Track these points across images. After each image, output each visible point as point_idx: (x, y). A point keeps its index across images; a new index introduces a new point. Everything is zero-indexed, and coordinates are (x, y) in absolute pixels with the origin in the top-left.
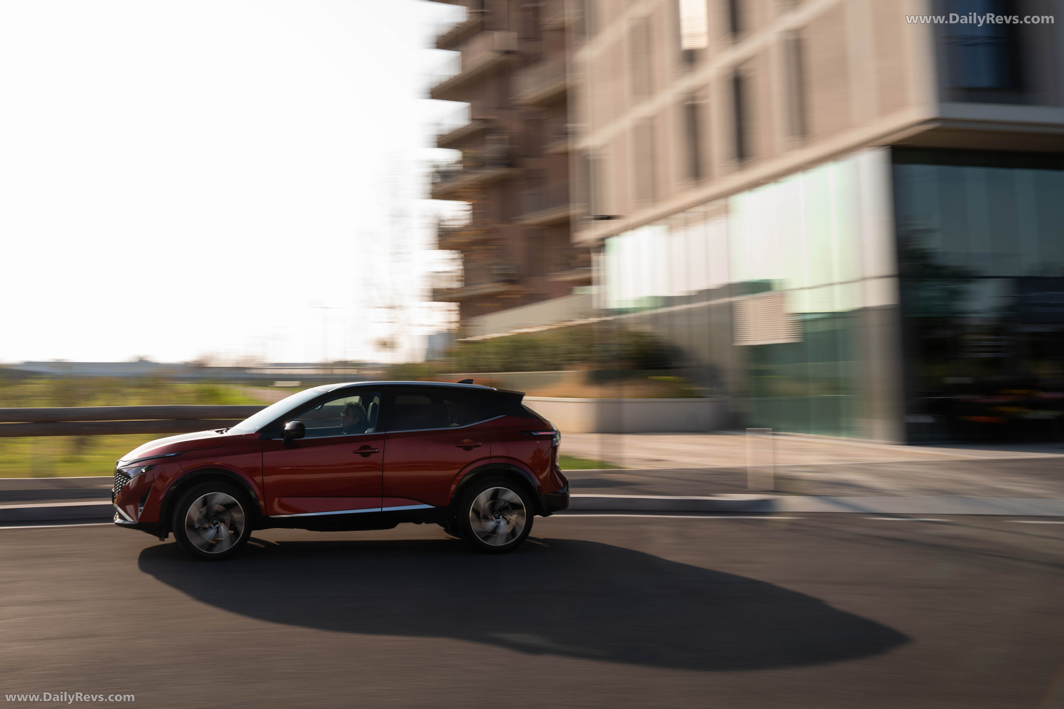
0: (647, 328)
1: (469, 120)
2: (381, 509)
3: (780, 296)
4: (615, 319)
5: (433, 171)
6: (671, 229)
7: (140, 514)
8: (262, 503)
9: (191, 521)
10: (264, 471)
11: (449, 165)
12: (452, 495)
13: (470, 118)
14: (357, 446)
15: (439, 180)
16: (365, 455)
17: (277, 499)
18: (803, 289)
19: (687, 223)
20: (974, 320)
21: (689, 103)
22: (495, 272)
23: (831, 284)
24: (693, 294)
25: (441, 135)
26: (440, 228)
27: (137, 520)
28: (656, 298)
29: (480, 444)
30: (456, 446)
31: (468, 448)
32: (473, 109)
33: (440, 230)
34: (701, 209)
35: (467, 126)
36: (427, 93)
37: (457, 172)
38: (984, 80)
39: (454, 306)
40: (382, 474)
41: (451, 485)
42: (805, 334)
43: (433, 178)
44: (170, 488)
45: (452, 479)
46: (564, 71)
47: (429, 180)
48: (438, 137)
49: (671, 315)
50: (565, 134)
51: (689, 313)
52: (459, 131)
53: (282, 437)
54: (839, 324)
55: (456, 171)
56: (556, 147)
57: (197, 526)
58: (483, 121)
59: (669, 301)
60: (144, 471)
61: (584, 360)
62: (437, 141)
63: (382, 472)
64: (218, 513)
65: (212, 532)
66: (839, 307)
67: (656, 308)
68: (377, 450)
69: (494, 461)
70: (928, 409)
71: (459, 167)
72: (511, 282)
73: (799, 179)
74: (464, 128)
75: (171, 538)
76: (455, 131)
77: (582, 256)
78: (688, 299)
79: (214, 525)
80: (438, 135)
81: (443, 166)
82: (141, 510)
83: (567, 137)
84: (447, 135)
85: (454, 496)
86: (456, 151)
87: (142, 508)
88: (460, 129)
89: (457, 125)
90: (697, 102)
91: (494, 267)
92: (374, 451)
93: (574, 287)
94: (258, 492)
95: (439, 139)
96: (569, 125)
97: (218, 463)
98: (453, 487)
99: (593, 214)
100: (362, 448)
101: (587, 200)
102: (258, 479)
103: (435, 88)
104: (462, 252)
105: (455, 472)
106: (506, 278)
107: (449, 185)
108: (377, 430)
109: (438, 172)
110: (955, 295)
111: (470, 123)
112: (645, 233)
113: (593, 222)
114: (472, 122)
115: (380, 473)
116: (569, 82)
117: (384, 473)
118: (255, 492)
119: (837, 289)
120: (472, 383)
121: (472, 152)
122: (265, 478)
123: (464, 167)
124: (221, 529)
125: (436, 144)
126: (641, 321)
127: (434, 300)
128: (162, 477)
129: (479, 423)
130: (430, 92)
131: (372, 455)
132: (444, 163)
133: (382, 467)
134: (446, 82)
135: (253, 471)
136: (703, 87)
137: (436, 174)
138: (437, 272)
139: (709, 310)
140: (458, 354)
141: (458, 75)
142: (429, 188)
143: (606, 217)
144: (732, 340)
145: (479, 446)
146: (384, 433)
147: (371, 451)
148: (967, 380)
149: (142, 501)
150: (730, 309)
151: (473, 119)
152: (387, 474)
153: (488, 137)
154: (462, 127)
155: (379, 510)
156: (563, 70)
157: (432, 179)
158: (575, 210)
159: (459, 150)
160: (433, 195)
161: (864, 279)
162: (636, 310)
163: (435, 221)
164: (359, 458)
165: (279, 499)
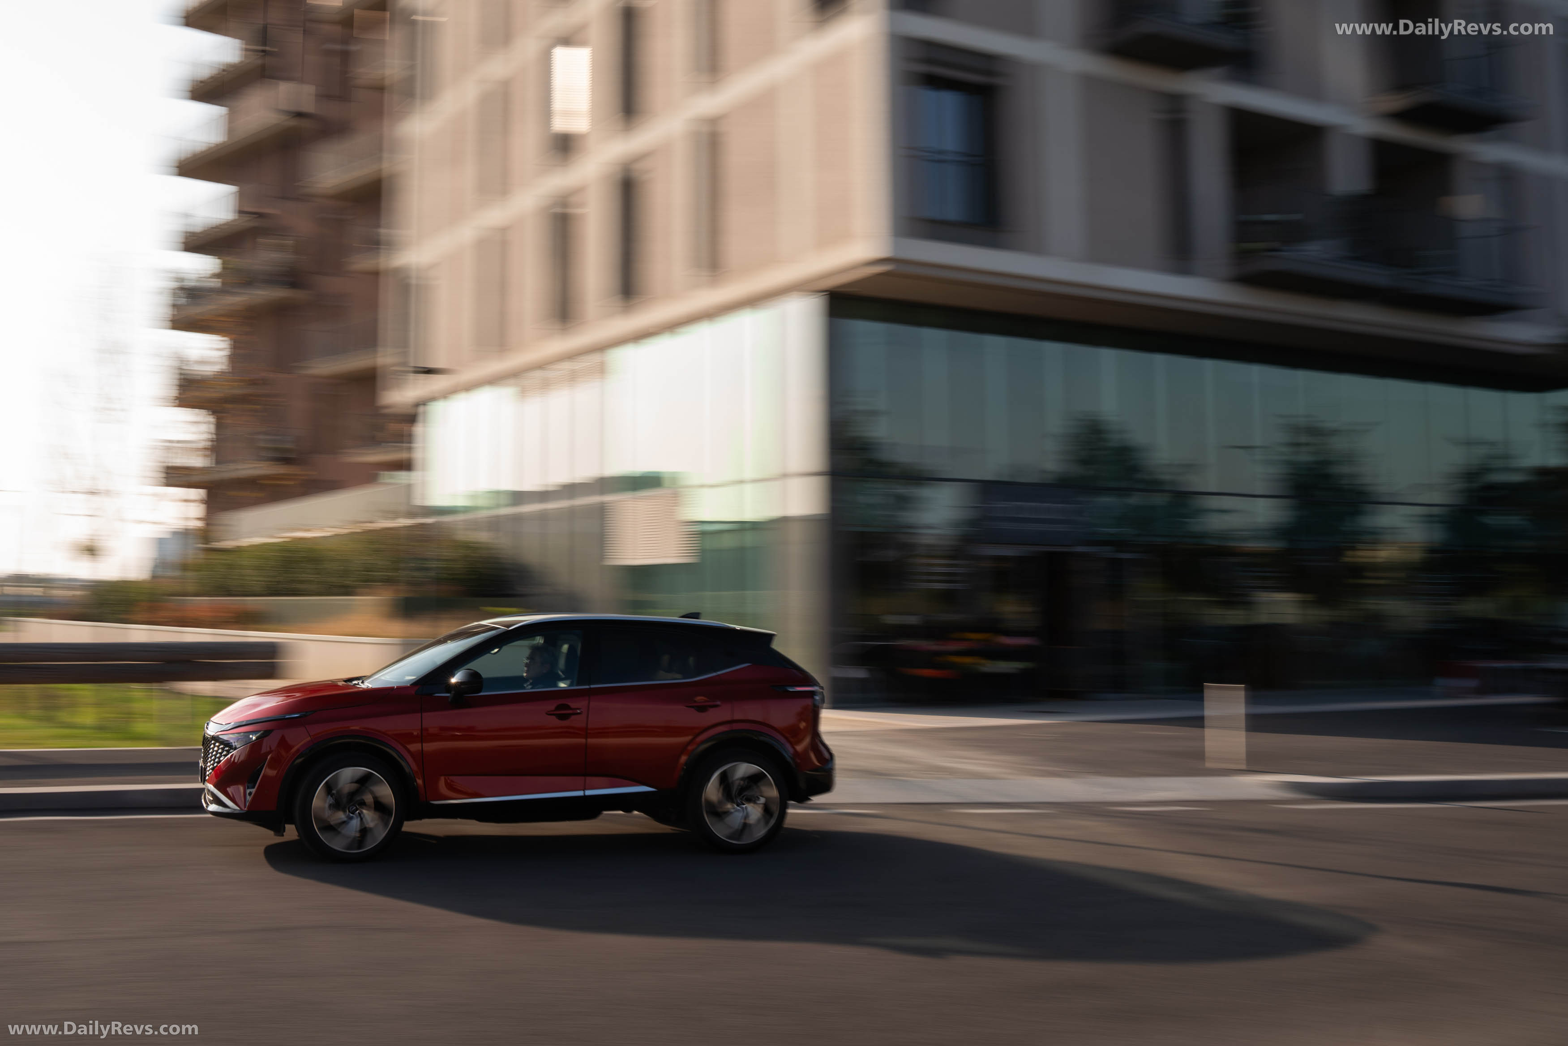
0: (483, 537)
1: (235, 213)
2: (583, 791)
3: (674, 496)
4: (437, 522)
5: (176, 287)
6: (524, 393)
7: (249, 798)
8: (420, 782)
10: (424, 736)
11: (199, 279)
12: (681, 770)
13: (237, 208)
14: (551, 706)
15: (183, 301)
16: (562, 717)
17: (442, 778)
18: (702, 486)
19: (546, 386)
20: (927, 538)
21: (559, 210)
22: (262, 444)
23: (742, 482)
24: (550, 489)
25: (190, 233)
26: (181, 374)
27: (245, 808)
28: (498, 493)
29: (719, 703)
30: (687, 707)
31: (702, 709)
32: (242, 196)
33: (182, 377)
34: (567, 366)
35: (230, 222)
36: (174, 167)
37: (211, 290)
38: (952, 211)
39: (197, 494)
40: (584, 743)
41: (680, 757)
42: (702, 552)
43: (174, 297)
44: (295, 760)
45: (683, 748)
46: (380, 149)
47: (167, 299)
48: (185, 234)
49: (517, 519)
50: (375, 244)
51: (543, 517)
52: (218, 228)
53: (449, 694)
54: (749, 539)
55: (211, 288)
56: (362, 263)
58: (257, 216)
59: (518, 497)
60: (256, 739)
61: (389, 581)
62: (183, 240)
63: (585, 740)
64: (352, 795)
65: (355, 823)
66: (749, 515)
67: (498, 506)
68: (579, 711)
69: (736, 726)
70: (862, 658)
71: (216, 283)
72: (286, 461)
73: (704, 332)
74: (227, 224)
75: (291, 832)
76: (212, 228)
77: (393, 427)
78: (543, 496)
79: (354, 813)
80: (186, 232)
81: (190, 280)
82: (250, 794)
83: (378, 249)
84: (201, 233)
86: (214, 258)
87: (253, 791)
88: (221, 225)
89: (217, 219)
90: (570, 211)
91: (261, 437)
92: (574, 711)
93: (382, 472)
94: (414, 766)
95: (186, 238)
96: (382, 231)
97: (357, 728)
98: (684, 759)
99: (412, 365)
100: (558, 708)
101: (403, 344)
102: (415, 747)
103: (184, 161)
104: (214, 412)
105: (687, 739)
106: (278, 455)
107: (197, 311)
108: (577, 683)
109: (182, 289)
110: (903, 502)
111: (237, 218)
112: (486, 397)
113: (412, 376)
114: (239, 216)
115: (583, 741)
116: (386, 167)
117: (588, 740)
118: (410, 765)
119: (748, 488)
121: (236, 261)
122: (425, 745)
123: (223, 283)
125: (182, 246)
126: (475, 525)
127: (168, 484)
128: (282, 747)
129: (714, 674)
130: (177, 164)
131: (573, 717)
132: (193, 276)
133: (586, 732)
134: (202, 152)
135: (406, 738)
136: (579, 190)
137: (180, 292)
138: (170, 441)
139: (572, 513)
140: (197, 568)
141: (221, 142)
142: (167, 312)
143: (426, 370)
144: (602, 557)
145: (717, 706)
146: (592, 686)
147: (571, 712)
148: (912, 620)
149: (251, 781)
150: (601, 512)
151: (241, 212)
152: (592, 741)
153: (260, 240)
154: (224, 223)
155: (580, 793)
156: (378, 149)
157: (173, 299)
158: (385, 358)
159: (216, 257)
160: (173, 324)
161: (785, 476)
162: (466, 510)
163: (176, 364)
164: (554, 721)
165: (445, 779)
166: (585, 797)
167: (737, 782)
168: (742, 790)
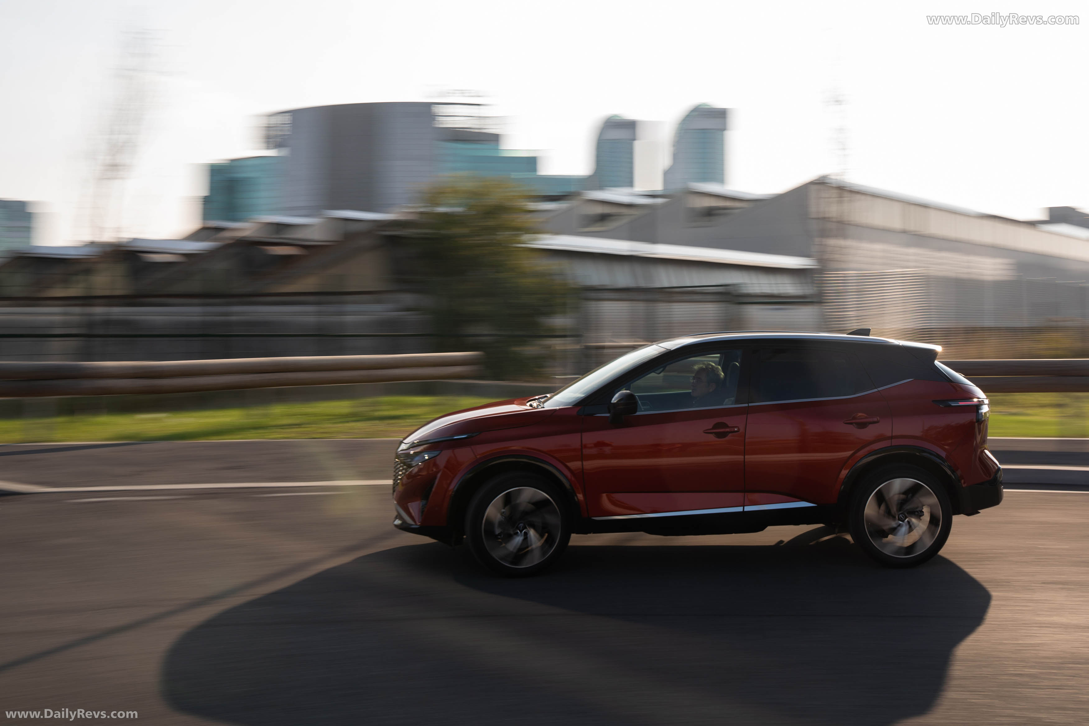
2: (742, 507)
7: (422, 513)
8: (581, 499)
9: (490, 523)
10: (584, 455)
12: (842, 486)
14: (709, 424)
16: (720, 435)
17: (604, 495)
27: (420, 522)
29: (879, 419)
30: (845, 422)
31: (861, 425)
40: (743, 459)
41: (841, 471)
45: (843, 463)
53: (609, 413)
57: (498, 531)
60: (427, 458)
63: (743, 457)
64: (526, 513)
65: (519, 539)
68: (736, 429)
69: (895, 442)
79: (521, 532)
82: (423, 509)
85: (842, 487)
87: (426, 506)
92: (732, 430)
98: (844, 473)
100: (716, 426)
102: (575, 465)
105: (848, 453)
108: (737, 402)
115: (740, 458)
117: (746, 457)
120: (868, 335)
122: (585, 463)
124: (530, 536)
128: (452, 467)
129: (876, 390)
131: (731, 435)
133: (743, 449)
135: (566, 456)
145: (877, 422)
146: (746, 405)
147: (728, 430)
149: (425, 497)
152: (749, 458)
155: (740, 509)
164: (712, 439)
165: (607, 495)
166: (744, 512)
167: (896, 498)
168: (902, 504)
